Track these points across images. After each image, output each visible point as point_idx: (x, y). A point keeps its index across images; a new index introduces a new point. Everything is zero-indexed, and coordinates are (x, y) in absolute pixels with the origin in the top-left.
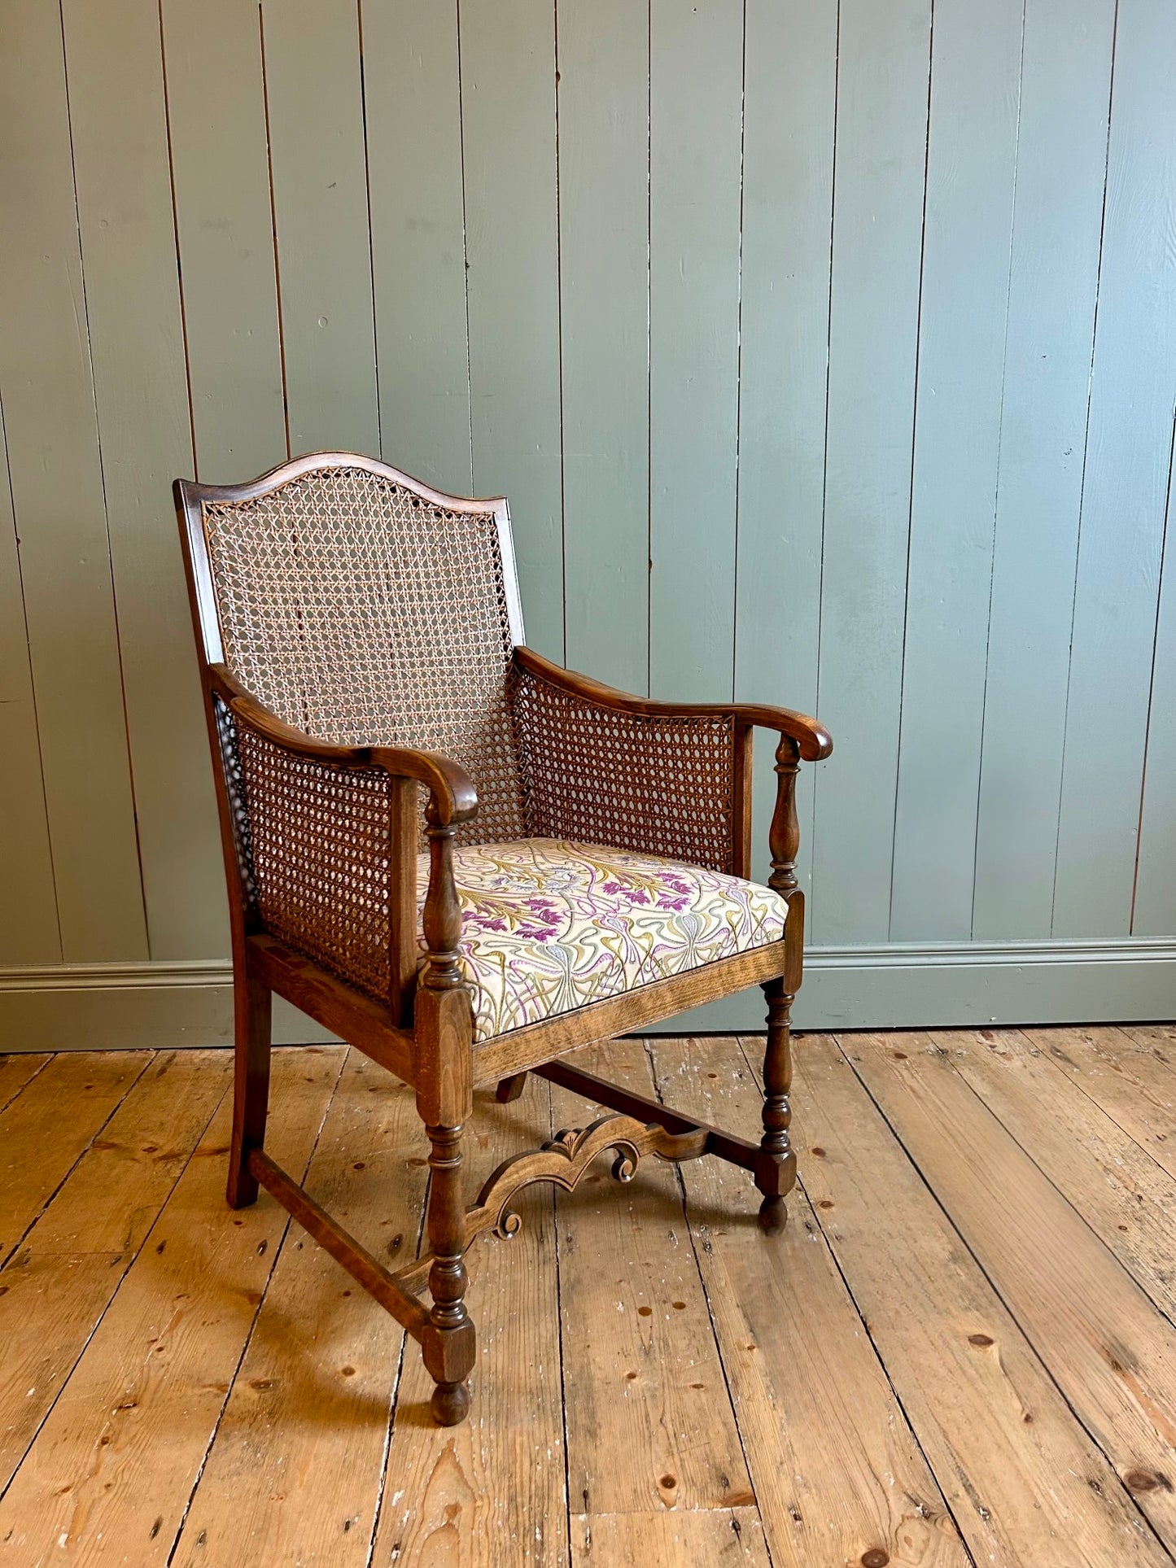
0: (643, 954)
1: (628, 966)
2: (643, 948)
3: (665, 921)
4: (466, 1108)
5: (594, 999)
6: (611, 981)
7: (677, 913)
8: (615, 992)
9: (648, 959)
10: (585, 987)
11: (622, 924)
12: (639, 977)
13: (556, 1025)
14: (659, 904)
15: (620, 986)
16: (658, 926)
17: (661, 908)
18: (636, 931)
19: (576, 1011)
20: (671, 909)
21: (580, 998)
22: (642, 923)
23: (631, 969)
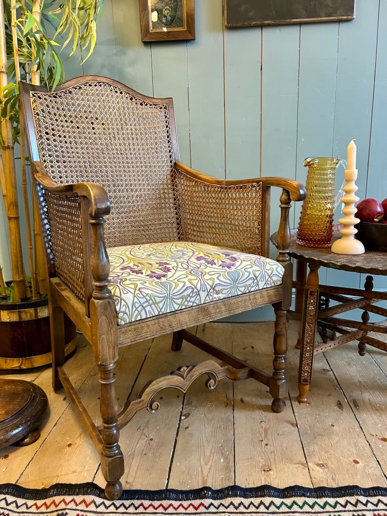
0: (209, 288)
1: (201, 293)
2: (209, 285)
3: (222, 273)
4: (114, 356)
5: (184, 307)
6: (193, 300)
7: (228, 270)
8: (195, 304)
9: (212, 290)
10: (179, 301)
11: (200, 273)
12: (207, 298)
13: (163, 319)
14: (220, 265)
15: (197, 302)
16: (218, 275)
17: (221, 267)
18: (207, 277)
19: (174, 313)
20: (226, 268)
21: (176, 307)
22: (210, 273)
23: (203, 295)
